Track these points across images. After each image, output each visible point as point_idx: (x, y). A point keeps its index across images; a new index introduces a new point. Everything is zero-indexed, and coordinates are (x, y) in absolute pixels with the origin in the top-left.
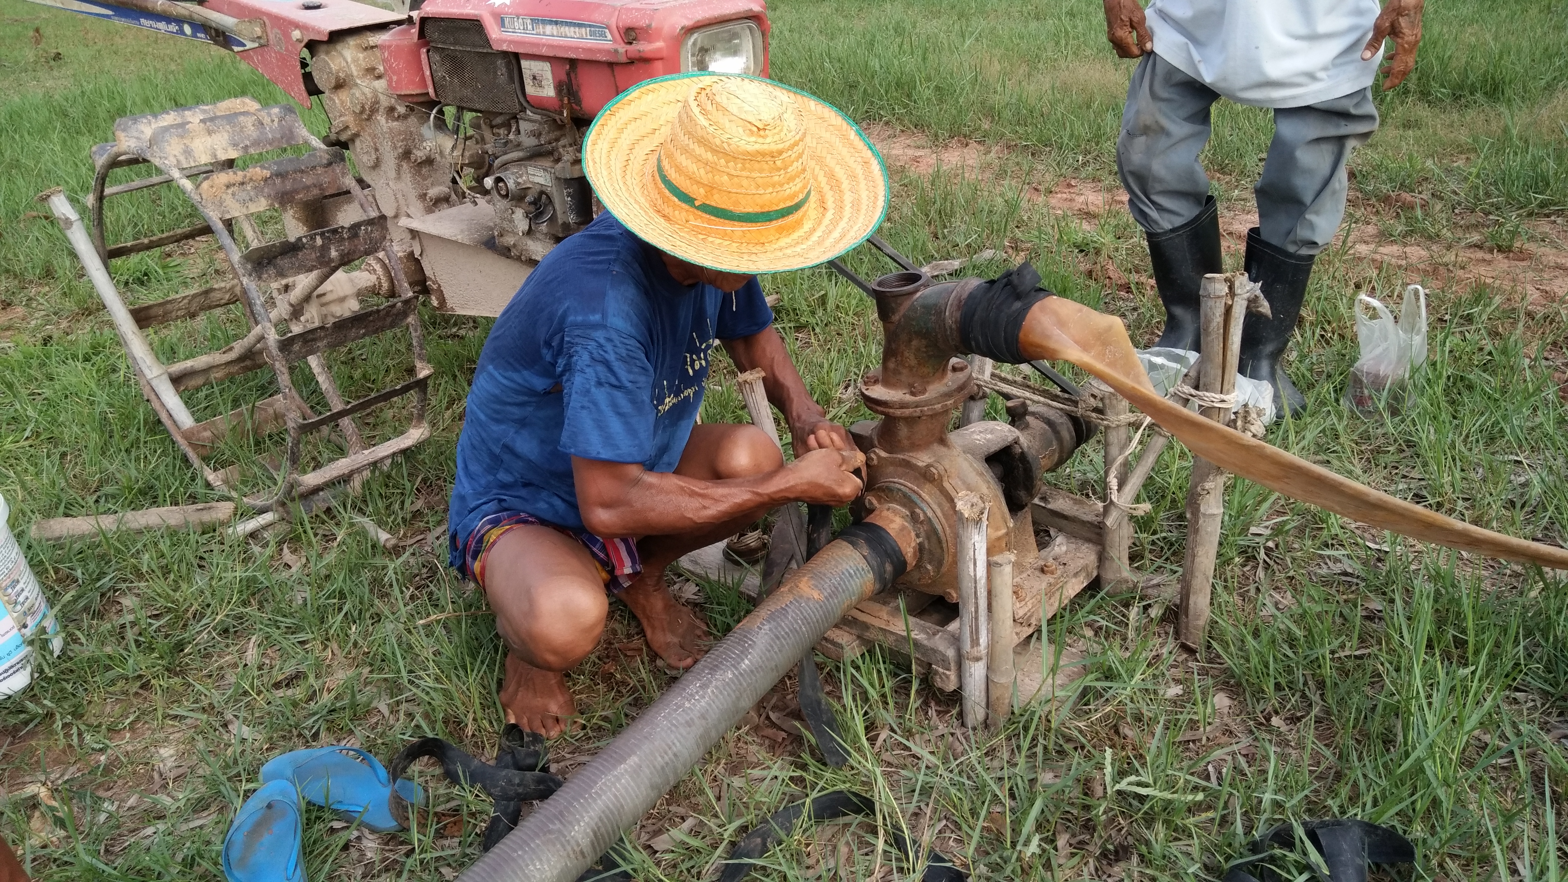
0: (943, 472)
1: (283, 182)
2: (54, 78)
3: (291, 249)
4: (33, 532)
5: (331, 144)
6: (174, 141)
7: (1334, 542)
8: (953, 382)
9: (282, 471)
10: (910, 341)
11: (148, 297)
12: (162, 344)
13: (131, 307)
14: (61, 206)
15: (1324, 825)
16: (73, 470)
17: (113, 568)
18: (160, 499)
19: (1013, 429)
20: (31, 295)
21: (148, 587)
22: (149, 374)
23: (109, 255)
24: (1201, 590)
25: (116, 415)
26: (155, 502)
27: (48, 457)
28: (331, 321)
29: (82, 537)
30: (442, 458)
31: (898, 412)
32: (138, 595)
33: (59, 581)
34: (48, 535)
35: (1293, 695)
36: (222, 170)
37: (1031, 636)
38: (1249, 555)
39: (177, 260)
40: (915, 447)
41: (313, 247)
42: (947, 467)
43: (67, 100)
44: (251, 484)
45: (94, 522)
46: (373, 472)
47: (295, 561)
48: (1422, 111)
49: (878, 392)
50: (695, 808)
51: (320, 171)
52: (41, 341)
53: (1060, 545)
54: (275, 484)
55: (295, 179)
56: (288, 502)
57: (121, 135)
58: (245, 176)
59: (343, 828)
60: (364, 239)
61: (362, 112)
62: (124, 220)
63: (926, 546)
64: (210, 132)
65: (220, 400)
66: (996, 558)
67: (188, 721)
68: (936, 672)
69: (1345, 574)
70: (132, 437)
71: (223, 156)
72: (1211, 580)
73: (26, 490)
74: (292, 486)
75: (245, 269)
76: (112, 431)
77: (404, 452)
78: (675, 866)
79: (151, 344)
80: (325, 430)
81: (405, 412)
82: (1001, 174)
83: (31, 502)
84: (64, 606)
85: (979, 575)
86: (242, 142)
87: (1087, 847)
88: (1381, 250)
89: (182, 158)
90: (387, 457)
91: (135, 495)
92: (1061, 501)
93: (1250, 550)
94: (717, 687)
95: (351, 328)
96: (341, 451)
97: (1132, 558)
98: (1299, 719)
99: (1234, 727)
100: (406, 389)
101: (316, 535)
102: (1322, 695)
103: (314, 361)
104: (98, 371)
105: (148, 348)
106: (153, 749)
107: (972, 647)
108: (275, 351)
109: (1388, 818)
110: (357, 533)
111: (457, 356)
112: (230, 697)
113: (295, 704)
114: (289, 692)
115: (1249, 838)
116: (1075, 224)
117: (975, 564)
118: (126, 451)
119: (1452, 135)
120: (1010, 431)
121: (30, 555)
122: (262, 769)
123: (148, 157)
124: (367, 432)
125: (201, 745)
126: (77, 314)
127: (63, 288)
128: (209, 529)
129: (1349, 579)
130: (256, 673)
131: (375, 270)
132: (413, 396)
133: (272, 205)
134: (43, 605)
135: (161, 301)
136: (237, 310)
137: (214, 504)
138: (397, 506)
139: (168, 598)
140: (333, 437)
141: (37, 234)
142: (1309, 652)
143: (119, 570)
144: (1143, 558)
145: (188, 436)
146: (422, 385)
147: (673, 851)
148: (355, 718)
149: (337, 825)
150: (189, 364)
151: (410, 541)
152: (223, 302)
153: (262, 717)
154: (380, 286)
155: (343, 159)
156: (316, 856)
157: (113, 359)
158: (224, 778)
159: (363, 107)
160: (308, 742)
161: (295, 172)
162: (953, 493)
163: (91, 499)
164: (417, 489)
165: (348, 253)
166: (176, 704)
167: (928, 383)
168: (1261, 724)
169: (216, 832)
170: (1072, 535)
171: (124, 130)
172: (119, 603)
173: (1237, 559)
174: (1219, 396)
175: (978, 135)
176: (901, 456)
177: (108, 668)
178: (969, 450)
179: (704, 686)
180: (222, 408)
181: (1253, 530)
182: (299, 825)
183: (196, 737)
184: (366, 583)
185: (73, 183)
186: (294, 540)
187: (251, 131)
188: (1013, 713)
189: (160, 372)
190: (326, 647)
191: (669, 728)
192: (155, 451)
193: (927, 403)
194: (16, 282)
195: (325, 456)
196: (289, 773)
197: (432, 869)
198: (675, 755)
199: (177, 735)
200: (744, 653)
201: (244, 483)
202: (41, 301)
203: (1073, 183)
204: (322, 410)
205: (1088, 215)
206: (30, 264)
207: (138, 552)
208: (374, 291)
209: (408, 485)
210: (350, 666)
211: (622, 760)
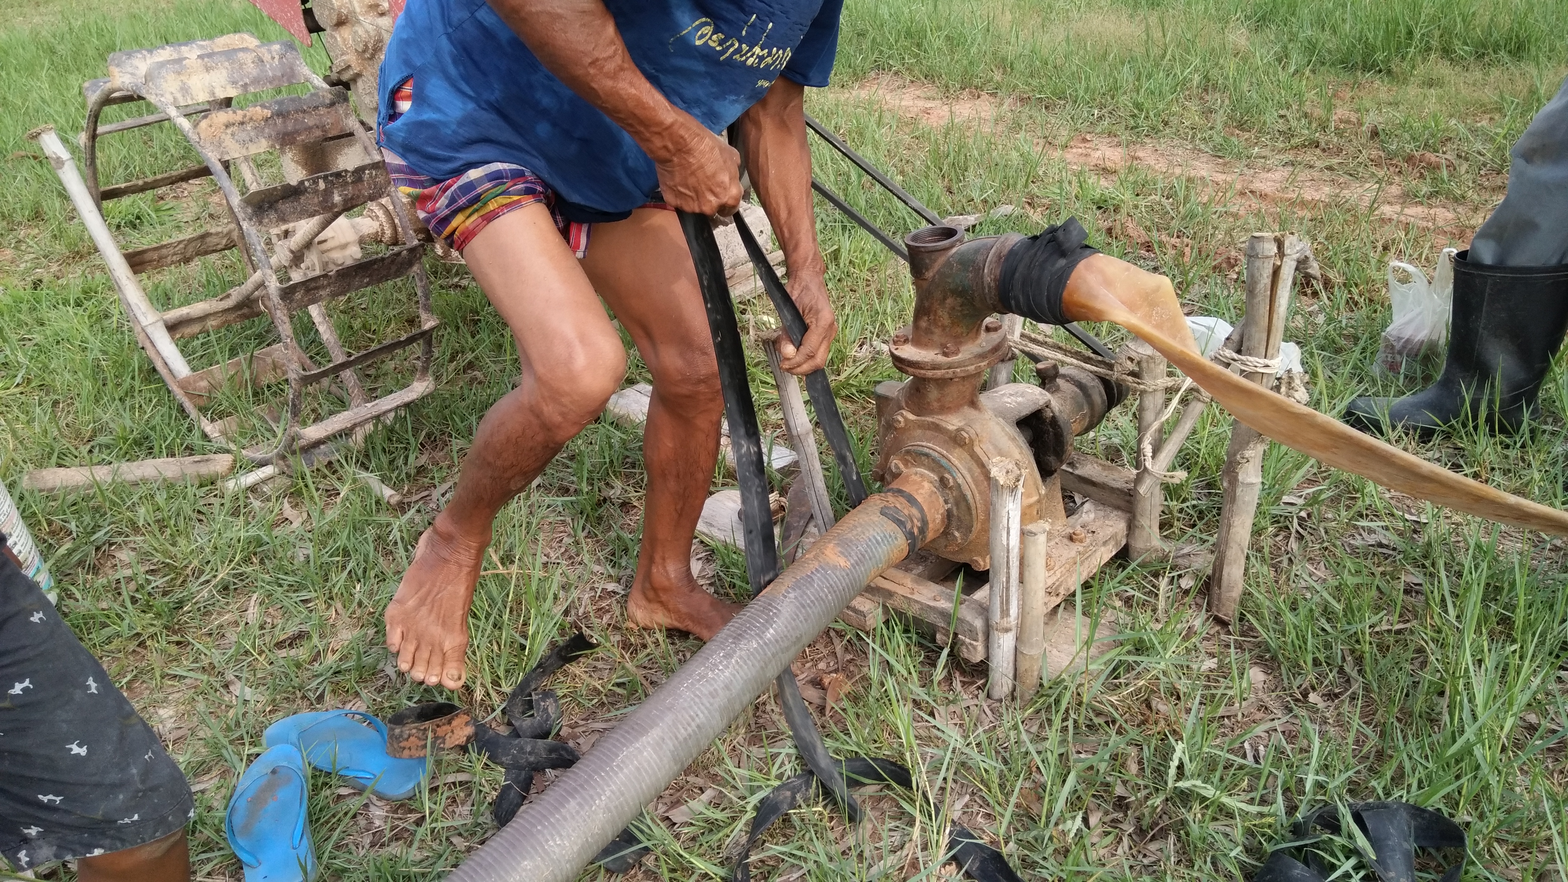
0: (974, 437)
1: (284, 122)
2: (40, 15)
3: (292, 193)
4: (25, 482)
5: (332, 84)
6: (171, 77)
7: (1368, 512)
8: (987, 342)
9: (282, 423)
10: (945, 299)
11: (142, 241)
12: (156, 290)
13: (124, 251)
14: (52, 144)
15: (1369, 807)
16: (65, 419)
17: (108, 521)
18: (156, 450)
19: (1044, 392)
20: (20, 237)
21: (145, 542)
22: (144, 322)
23: (104, 196)
24: (1235, 561)
25: (110, 363)
26: (150, 452)
27: (40, 405)
28: (333, 270)
29: (76, 488)
30: (447, 412)
31: (930, 374)
32: (134, 549)
33: (53, 533)
34: (41, 485)
35: (1331, 671)
36: (220, 108)
37: (1059, 606)
38: (1282, 524)
39: (169, 203)
40: (944, 409)
41: (316, 192)
42: (979, 431)
43: (54, 36)
44: (252, 436)
45: (88, 474)
46: (376, 426)
47: (297, 519)
48: (1444, 69)
49: (908, 352)
50: (714, 778)
51: (322, 111)
52: (31, 285)
53: (1088, 513)
54: (275, 436)
55: (296, 120)
56: (289, 456)
57: (115, 70)
58: (245, 116)
59: (349, 795)
60: (369, 184)
61: (364, 51)
62: (115, 161)
63: (955, 512)
64: (208, 69)
65: (217, 348)
66: (1030, 527)
67: (187, 681)
68: (963, 643)
69: (1381, 545)
70: (126, 386)
71: (221, 95)
72: (1246, 551)
73: (17, 438)
74: (293, 440)
75: (245, 213)
76: (105, 379)
77: (407, 405)
78: (693, 839)
79: (144, 290)
80: (325, 382)
81: (406, 364)
82: (1017, 127)
83: (23, 451)
84: (57, 561)
85: (1012, 544)
86: (242, 80)
87: (1120, 826)
88: (1406, 211)
89: (179, 96)
90: (391, 410)
91: (130, 445)
92: (1089, 466)
93: (1282, 519)
94: (741, 657)
95: (355, 277)
96: (342, 404)
97: (1162, 526)
98: (1337, 696)
99: (1270, 704)
100: (411, 340)
101: (317, 489)
102: (1359, 671)
103: (314, 311)
104: (90, 317)
105: (143, 294)
106: (151, 710)
107: (1002, 618)
108: (276, 299)
109: (1435, 802)
110: (361, 489)
111: (460, 307)
112: (230, 658)
113: (298, 666)
114: (293, 652)
115: (1292, 820)
116: (1092, 180)
117: (1008, 533)
118: (120, 399)
119: (1475, 95)
120: (1041, 394)
121: (22, 507)
122: (266, 732)
123: (144, 93)
124: (369, 384)
125: (201, 706)
126: (68, 257)
127: (53, 230)
128: (209, 482)
129: (1384, 551)
130: (258, 633)
131: (377, 217)
132: (417, 349)
133: (273, 146)
134: (37, 559)
135: (155, 245)
136: (233, 256)
137: (212, 456)
138: (401, 461)
139: (165, 553)
140: (334, 388)
141: (25, 174)
142: (1347, 627)
143: (113, 523)
144: (1172, 526)
145: (184, 385)
146: (427, 336)
147: (692, 824)
148: (361, 680)
149: (343, 791)
150: (184, 311)
151: (415, 498)
152: (220, 247)
153: (264, 678)
154: (383, 233)
155: (346, 99)
156: (322, 824)
157: (105, 304)
158: (225, 742)
159: (366, 45)
160: (312, 704)
161: (297, 112)
162: (984, 459)
163: (85, 449)
164: (421, 444)
165: (352, 198)
166: (175, 663)
167: (961, 343)
168: (1297, 700)
169: (218, 797)
170: (1101, 502)
171: (118, 66)
172: (114, 557)
173: (1270, 529)
174: (1263, 361)
175: (990, 87)
176: (929, 419)
177: (104, 625)
178: (1001, 413)
179: (728, 656)
180: (219, 357)
181: (1286, 499)
182: (306, 792)
183: (196, 698)
184: (370, 540)
185: (62, 121)
186: (295, 495)
187: (251, 69)
188: (1041, 685)
189: (154, 320)
190: (330, 606)
191: (692, 699)
192: (150, 401)
193: (960, 365)
194: (5, 223)
195: (325, 407)
196: (294, 737)
197: (444, 839)
198: (698, 726)
199: (176, 695)
200: (769, 622)
201: (243, 434)
202: (31, 243)
203: (1088, 137)
204: (323, 361)
205: (1106, 171)
206: (19, 205)
207: (134, 504)
208: (377, 239)
209: (412, 440)
210: (355, 626)
211: (644, 731)
